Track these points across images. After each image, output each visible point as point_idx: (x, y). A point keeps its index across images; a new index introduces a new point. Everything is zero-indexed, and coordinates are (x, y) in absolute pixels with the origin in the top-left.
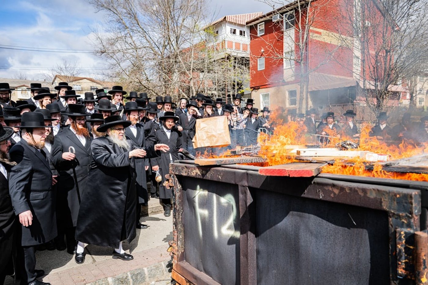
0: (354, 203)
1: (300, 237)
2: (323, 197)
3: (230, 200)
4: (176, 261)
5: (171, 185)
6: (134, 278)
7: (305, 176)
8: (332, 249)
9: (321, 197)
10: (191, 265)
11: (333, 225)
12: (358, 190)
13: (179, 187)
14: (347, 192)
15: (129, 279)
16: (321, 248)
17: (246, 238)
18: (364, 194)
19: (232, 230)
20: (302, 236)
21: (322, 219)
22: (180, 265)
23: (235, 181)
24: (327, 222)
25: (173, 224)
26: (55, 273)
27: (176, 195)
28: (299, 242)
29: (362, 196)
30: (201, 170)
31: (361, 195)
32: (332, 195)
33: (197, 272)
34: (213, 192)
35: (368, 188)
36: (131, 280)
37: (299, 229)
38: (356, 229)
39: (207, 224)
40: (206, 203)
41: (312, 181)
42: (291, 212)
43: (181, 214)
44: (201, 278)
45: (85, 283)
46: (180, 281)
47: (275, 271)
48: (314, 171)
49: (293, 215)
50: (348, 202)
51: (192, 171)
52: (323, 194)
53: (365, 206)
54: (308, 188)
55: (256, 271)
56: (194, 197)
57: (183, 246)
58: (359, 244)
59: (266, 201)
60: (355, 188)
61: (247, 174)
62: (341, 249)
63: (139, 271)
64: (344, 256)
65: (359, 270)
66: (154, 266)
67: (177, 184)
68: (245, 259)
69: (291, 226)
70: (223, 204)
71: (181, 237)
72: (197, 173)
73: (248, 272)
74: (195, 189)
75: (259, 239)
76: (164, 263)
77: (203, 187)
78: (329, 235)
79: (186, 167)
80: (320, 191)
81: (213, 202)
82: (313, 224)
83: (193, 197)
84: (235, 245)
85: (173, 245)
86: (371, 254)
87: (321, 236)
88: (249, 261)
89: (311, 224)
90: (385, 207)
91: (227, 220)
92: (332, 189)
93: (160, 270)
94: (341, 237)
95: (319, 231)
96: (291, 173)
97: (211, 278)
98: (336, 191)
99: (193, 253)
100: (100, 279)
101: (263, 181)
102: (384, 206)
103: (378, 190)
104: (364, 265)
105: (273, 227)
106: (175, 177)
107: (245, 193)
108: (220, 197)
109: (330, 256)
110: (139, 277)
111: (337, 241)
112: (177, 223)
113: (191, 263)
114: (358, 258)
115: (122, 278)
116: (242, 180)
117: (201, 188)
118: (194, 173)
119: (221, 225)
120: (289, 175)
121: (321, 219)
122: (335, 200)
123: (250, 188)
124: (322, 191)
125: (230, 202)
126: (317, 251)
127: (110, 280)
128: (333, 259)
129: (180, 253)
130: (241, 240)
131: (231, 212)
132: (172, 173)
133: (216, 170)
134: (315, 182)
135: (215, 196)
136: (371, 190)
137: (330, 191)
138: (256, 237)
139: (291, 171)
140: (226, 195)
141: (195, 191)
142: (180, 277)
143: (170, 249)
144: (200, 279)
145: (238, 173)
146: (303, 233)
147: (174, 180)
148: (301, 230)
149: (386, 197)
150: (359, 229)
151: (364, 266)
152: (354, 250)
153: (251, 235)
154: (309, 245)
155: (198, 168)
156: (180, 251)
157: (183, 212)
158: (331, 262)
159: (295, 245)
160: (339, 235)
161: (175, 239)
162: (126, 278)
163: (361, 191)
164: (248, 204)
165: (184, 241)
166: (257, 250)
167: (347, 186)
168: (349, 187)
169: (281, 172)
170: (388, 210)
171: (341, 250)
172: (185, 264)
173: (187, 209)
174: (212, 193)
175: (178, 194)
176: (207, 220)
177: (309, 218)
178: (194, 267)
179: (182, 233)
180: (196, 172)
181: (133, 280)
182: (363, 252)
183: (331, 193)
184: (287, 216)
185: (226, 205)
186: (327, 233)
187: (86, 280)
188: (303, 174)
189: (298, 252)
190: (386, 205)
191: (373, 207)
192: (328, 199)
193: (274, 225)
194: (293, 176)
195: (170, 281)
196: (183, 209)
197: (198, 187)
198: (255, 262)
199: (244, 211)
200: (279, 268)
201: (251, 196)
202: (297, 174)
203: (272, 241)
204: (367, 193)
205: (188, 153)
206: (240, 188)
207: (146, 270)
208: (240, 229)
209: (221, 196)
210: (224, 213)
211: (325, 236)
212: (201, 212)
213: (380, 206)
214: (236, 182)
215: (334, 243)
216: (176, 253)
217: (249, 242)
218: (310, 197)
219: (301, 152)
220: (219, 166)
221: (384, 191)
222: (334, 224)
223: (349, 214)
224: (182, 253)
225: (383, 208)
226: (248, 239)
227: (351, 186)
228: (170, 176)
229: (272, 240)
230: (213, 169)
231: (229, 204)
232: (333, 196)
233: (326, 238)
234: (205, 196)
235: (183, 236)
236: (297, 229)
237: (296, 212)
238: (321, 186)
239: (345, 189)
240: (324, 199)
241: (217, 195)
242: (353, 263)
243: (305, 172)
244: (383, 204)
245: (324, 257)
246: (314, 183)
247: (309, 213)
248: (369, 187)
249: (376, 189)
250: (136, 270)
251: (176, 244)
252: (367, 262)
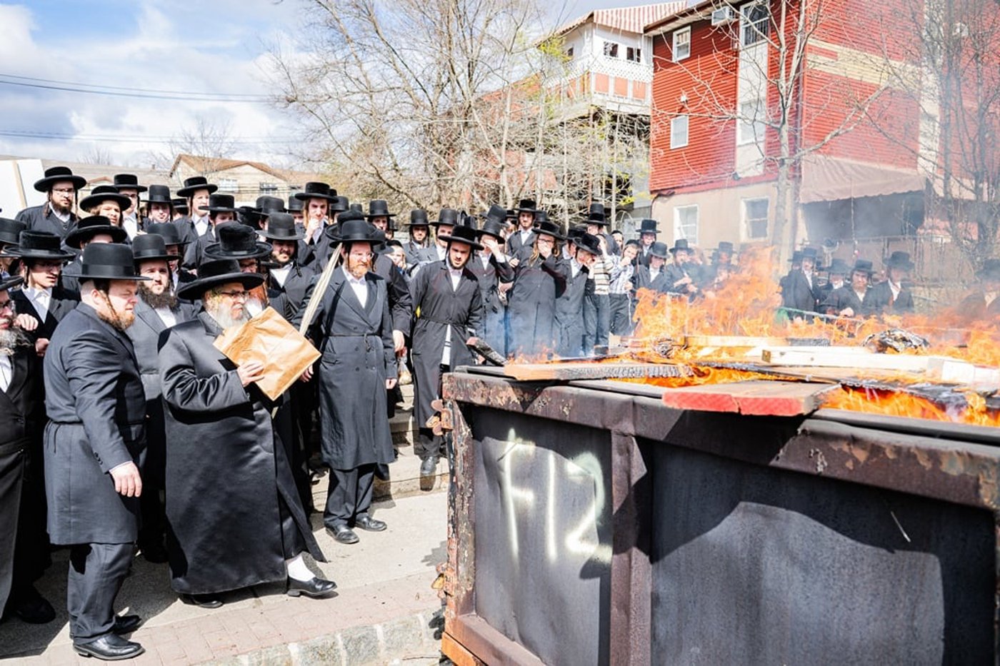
0: (904, 487)
1: (764, 566)
2: (824, 468)
3: (590, 469)
4: (453, 613)
5: (445, 427)
6: (351, 647)
7: (780, 414)
8: (845, 600)
9: (820, 469)
10: (488, 623)
11: (849, 541)
12: (916, 452)
13: (466, 431)
14: (888, 458)
15: (338, 650)
16: (814, 597)
17: (628, 566)
18: (933, 464)
19: (592, 542)
20: (769, 564)
21: (821, 525)
22: (461, 623)
23: (602, 422)
24: (835, 532)
25: (449, 522)
26: (165, 626)
27: (456, 451)
28: (760, 579)
29: (927, 469)
30: (520, 390)
31: (924, 467)
32: (849, 465)
33: (502, 643)
34: (549, 448)
35: (943, 449)
36: (343, 653)
37: (761, 548)
38: (909, 553)
39: (530, 525)
40: (529, 475)
41: (798, 427)
42: (742, 504)
43: (469, 498)
44: (513, 657)
45: (235, 653)
46: (461, 660)
47: (696, 650)
48: (803, 401)
49: (746, 510)
50: (891, 483)
51: (498, 394)
52: (827, 460)
53: (935, 495)
54: (787, 445)
55: (649, 646)
56: (502, 458)
57: (471, 578)
58: (915, 590)
59: (678, 472)
60: (909, 449)
61: (634, 404)
62: (868, 602)
63: (364, 633)
64: (875, 620)
65: (914, 657)
66: (399, 623)
67: (459, 423)
68: (624, 616)
69: (740, 537)
70: (572, 478)
71: (466, 555)
72: (509, 399)
73: (628, 648)
74: (503, 437)
75: (658, 569)
76: (424, 617)
77: (524, 435)
78: (837, 565)
79: (483, 382)
80: (816, 453)
81: (547, 471)
82: (797, 536)
83: (497, 458)
84: (597, 581)
85: (446, 573)
86: (946, 619)
87: (817, 567)
88: (632, 622)
89: (791, 536)
90: (986, 500)
91: (579, 519)
92: (850, 449)
93: (414, 632)
94: (868, 573)
95: (812, 554)
96: (745, 403)
97: (538, 659)
98: (861, 455)
99: (495, 596)
100: (271, 647)
101: (674, 424)
102: (986, 497)
103: (970, 456)
104: (928, 645)
105: (697, 540)
106: (456, 406)
107: (628, 451)
108: (566, 460)
109: (840, 620)
110: (362, 647)
111: (858, 582)
112: (457, 519)
113: (489, 618)
114: (911, 628)
115: (323, 647)
116: (620, 420)
117: (518, 434)
118: (502, 398)
119: (565, 530)
120: (740, 409)
121: (818, 524)
122: (858, 478)
123: (640, 439)
124: (823, 454)
125: (589, 473)
126: (805, 603)
127: (294, 649)
128: (847, 626)
129: (464, 593)
130: (614, 568)
131: (590, 497)
132: (449, 398)
133: (558, 393)
134: (807, 429)
135: (551, 456)
136: (951, 453)
137: (845, 453)
138: (652, 561)
139: (745, 399)
140: (581, 456)
141: (503, 442)
142: (462, 652)
143: (438, 582)
144: (510, 659)
145: (612, 401)
146: (771, 558)
147: (453, 413)
148: (766, 550)
149: (991, 473)
150: (916, 554)
151: (928, 648)
152: (901, 605)
153: (639, 557)
154: (785, 588)
155: (513, 387)
156: (463, 588)
157: (472, 494)
158: (841, 634)
159: (749, 586)
160: (865, 567)
161: (453, 558)
162: (332, 648)
163: (926, 456)
164: (634, 480)
165: (475, 565)
166: (652, 593)
167: (889, 444)
168: (895, 447)
169: (718, 400)
170: (994, 507)
171: (869, 605)
172: (473, 621)
173: (483, 485)
174: (546, 450)
175: (463, 449)
176: (531, 515)
177: (788, 520)
178: (496, 629)
179: (470, 545)
180: (506, 397)
181: (349, 653)
182: (926, 611)
183: (847, 460)
184: (732, 514)
185: (579, 480)
186: (834, 561)
187: (238, 647)
188: (776, 408)
189: (758, 605)
190: (989, 495)
191: (954, 497)
192: (839, 474)
193: (699, 534)
194: (748, 413)
195: (438, 661)
196: (472, 486)
197: (512, 432)
198: (648, 623)
199: (625, 496)
200: (706, 641)
201: (641, 460)
202: (761, 408)
203: (692, 574)
204: (941, 463)
205: (489, 349)
206: (614, 439)
207: (379, 629)
208: (612, 541)
209: (566, 457)
210: (572, 502)
211: (829, 568)
212: (518, 496)
213: (973, 496)
214: (606, 423)
215: (851, 587)
216: (453, 593)
217: (633, 575)
218: (793, 466)
219: (773, 354)
220: (565, 383)
221: (986, 459)
222: (852, 538)
223: (892, 514)
224: (469, 594)
225: (983, 502)
226: (630, 567)
227: (898, 442)
228: (444, 403)
229: (692, 570)
230: (549, 389)
231: (586, 476)
232: (851, 468)
233: (830, 572)
234: (529, 456)
235: (472, 552)
236: (755, 547)
237: (754, 505)
238: (822, 442)
239: (885, 449)
240: (828, 474)
241: (559, 456)
242: (897, 639)
243: (780, 404)
244: (982, 492)
245: (822, 619)
246: (804, 431)
247: (788, 508)
248: (946, 448)
249: (965, 452)
250: (357, 628)
251: (453, 570)
252: (935, 638)
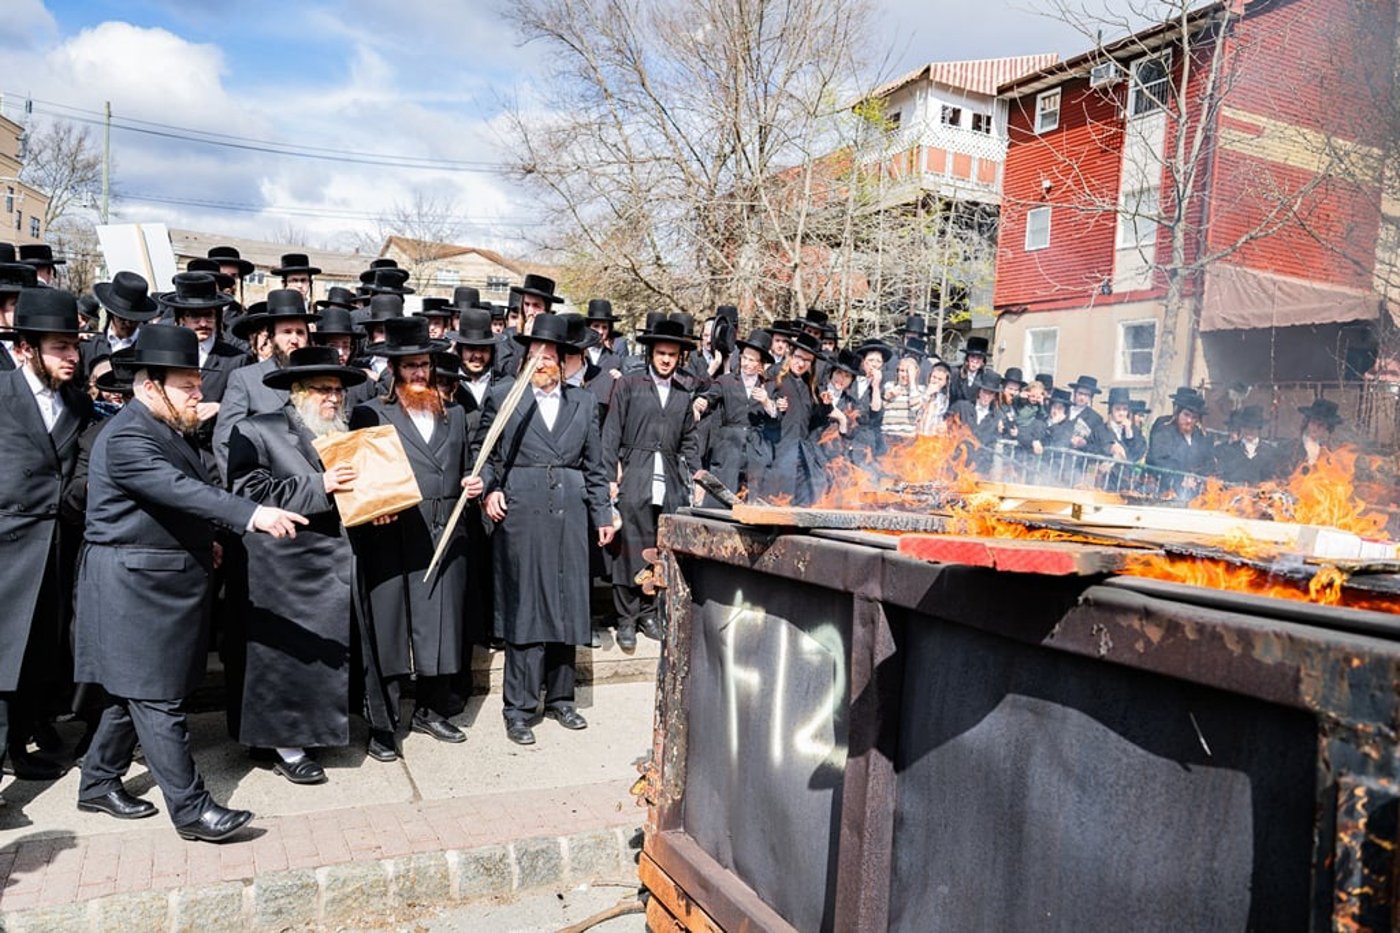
0: (1207, 679)
1: (1030, 781)
2: (1108, 650)
3: (830, 646)
4: (654, 827)
5: (658, 584)
6: (526, 862)
7: (1047, 572)
8: (1128, 831)
9: (1103, 651)
10: (698, 844)
11: (1140, 751)
12: (1224, 632)
13: (684, 591)
14: (1187, 639)
15: (509, 865)
16: (1092, 824)
17: (863, 771)
18: (1244, 648)
19: (827, 741)
20: (1036, 778)
21: (1105, 728)
22: (664, 841)
23: (844, 582)
24: (1122, 738)
25: (656, 708)
26: (298, 816)
27: (670, 615)
28: (1025, 796)
29: (1235, 655)
30: (748, 539)
31: (1232, 652)
32: (1140, 646)
33: (711, 869)
34: (781, 616)
35: (1257, 629)
36: (516, 870)
37: (1029, 755)
38: (1212, 770)
39: (753, 717)
40: (756, 651)
41: (1079, 595)
42: (1010, 697)
43: (683, 678)
44: (722, 889)
45: (379, 856)
46: (660, 890)
47: (944, 889)
48: (1078, 556)
49: (1014, 705)
50: (1190, 672)
51: (722, 543)
52: (1112, 639)
53: (1245, 691)
54: (1065, 618)
55: (887, 883)
56: (725, 628)
57: (680, 783)
58: (1218, 821)
59: (937, 653)
60: (1214, 627)
61: (884, 560)
62: (1158, 834)
63: (544, 846)
64: (1165, 858)
65: (1212, 910)
66: (589, 837)
67: (675, 580)
68: (856, 839)
69: (1004, 741)
70: (807, 657)
71: (675, 753)
72: (735, 549)
73: (859, 880)
74: (728, 600)
75: (904, 780)
76: (624, 832)
77: (754, 599)
78: (1122, 782)
79: (706, 527)
80: (1100, 630)
81: (778, 645)
82: (1074, 741)
83: (719, 627)
84: (830, 792)
85: (650, 775)
86: (1255, 861)
87: (1097, 783)
88: (865, 847)
89: (1067, 741)
90: (1308, 699)
91: (814, 710)
92: (1142, 626)
93: (609, 851)
94: (1160, 794)
95: (1091, 766)
96: (1003, 557)
97: (754, 893)
98: (1155, 634)
99: (708, 809)
100: (424, 853)
101: (928, 586)
102: (1308, 695)
103: (1291, 638)
104: (1230, 895)
105: (952, 742)
106: (673, 558)
107: (873, 622)
108: (802, 633)
109: (1121, 855)
110: (540, 863)
111: (1147, 806)
112: (666, 704)
113: (700, 836)
114: (1209, 870)
115: (489, 858)
116: (865, 580)
117: (746, 598)
118: (726, 548)
119: (795, 724)
120: (995, 563)
121: (1101, 727)
122: (1149, 665)
123: (886, 604)
124: (1109, 631)
125: (829, 650)
126: (1079, 831)
127: (453, 858)
128: (1128, 863)
129: (670, 802)
130: (848, 775)
131: (829, 681)
132: (665, 547)
133: (792, 542)
134: (1090, 597)
135: (784, 628)
136: (1266, 634)
137: (1136, 631)
138: (898, 768)
139: (1003, 551)
140: (819, 629)
141: (727, 607)
142: (662, 879)
143: (639, 786)
144: (718, 891)
145: (855, 554)
146: (1039, 770)
147: (669, 567)
148: (1035, 759)
149: (1315, 662)
150: (1222, 771)
151: (1231, 899)
152: (1200, 839)
153: (879, 763)
154: (1055, 810)
155: (741, 534)
156: (668, 795)
157: (687, 674)
158: (1121, 875)
159: (1011, 806)
160: (1158, 786)
161: (659, 756)
162: (501, 861)
163: (1236, 638)
164: (879, 659)
165: (686, 766)
166: (895, 812)
167: (1189, 619)
168: (1197, 623)
169: (968, 551)
170: (1317, 708)
171: (1159, 838)
172: (679, 839)
173: (702, 665)
174: (777, 619)
175: (678, 613)
176: (755, 703)
177: (1064, 719)
178: (707, 852)
179: (681, 741)
180: (731, 547)
181: (523, 869)
182: (1230, 848)
183: (1137, 640)
184: (997, 710)
185: (816, 659)
186: (1118, 777)
187: (383, 849)
188: (1042, 564)
189: (1020, 831)
190: (1312, 692)
191: (1268, 695)
192: (1126, 658)
193: (954, 734)
194: (1006, 569)
195: (636, 891)
196: (688, 663)
197: (739, 595)
198: (888, 851)
199: (866, 681)
200: (957, 878)
201: (888, 635)
202: (1022, 563)
203: (944, 788)
204: (1253, 647)
205: (719, 487)
206: (857, 605)
207: (564, 842)
208: (847, 740)
209: (802, 628)
210: (806, 685)
211: (1111, 786)
212: (741, 676)
213: (1291, 692)
214: (848, 584)
215: (1138, 813)
216: (656, 801)
217: (870, 784)
218: (1071, 646)
219: (1085, 509)
220: (805, 531)
221: (1310, 644)
222: (1144, 748)
223: (1192, 716)
224: (677, 805)
225: (1303, 702)
226: (867, 774)
227: (1202, 618)
228: (659, 553)
229: (944, 783)
230: (782, 537)
231: (824, 654)
232: (1142, 651)
233: (1113, 792)
234: (757, 626)
235: (683, 750)
236: (1022, 751)
237: (1024, 698)
238: (1108, 615)
239: (1184, 626)
240: (1114, 658)
241: (793, 626)
242: (1192, 885)
243: (1047, 558)
244: (1303, 687)
245: (1099, 853)
246: (1086, 600)
247: (1065, 704)
248: (1262, 627)
249: (1284, 634)
250: (536, 839)
251: (657, 771)
252: (1240, 887)
